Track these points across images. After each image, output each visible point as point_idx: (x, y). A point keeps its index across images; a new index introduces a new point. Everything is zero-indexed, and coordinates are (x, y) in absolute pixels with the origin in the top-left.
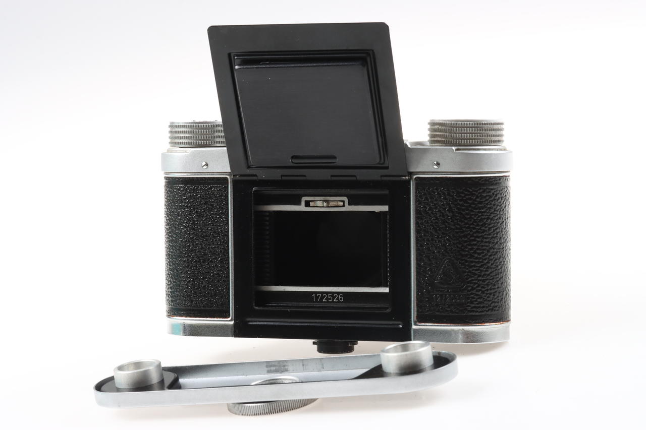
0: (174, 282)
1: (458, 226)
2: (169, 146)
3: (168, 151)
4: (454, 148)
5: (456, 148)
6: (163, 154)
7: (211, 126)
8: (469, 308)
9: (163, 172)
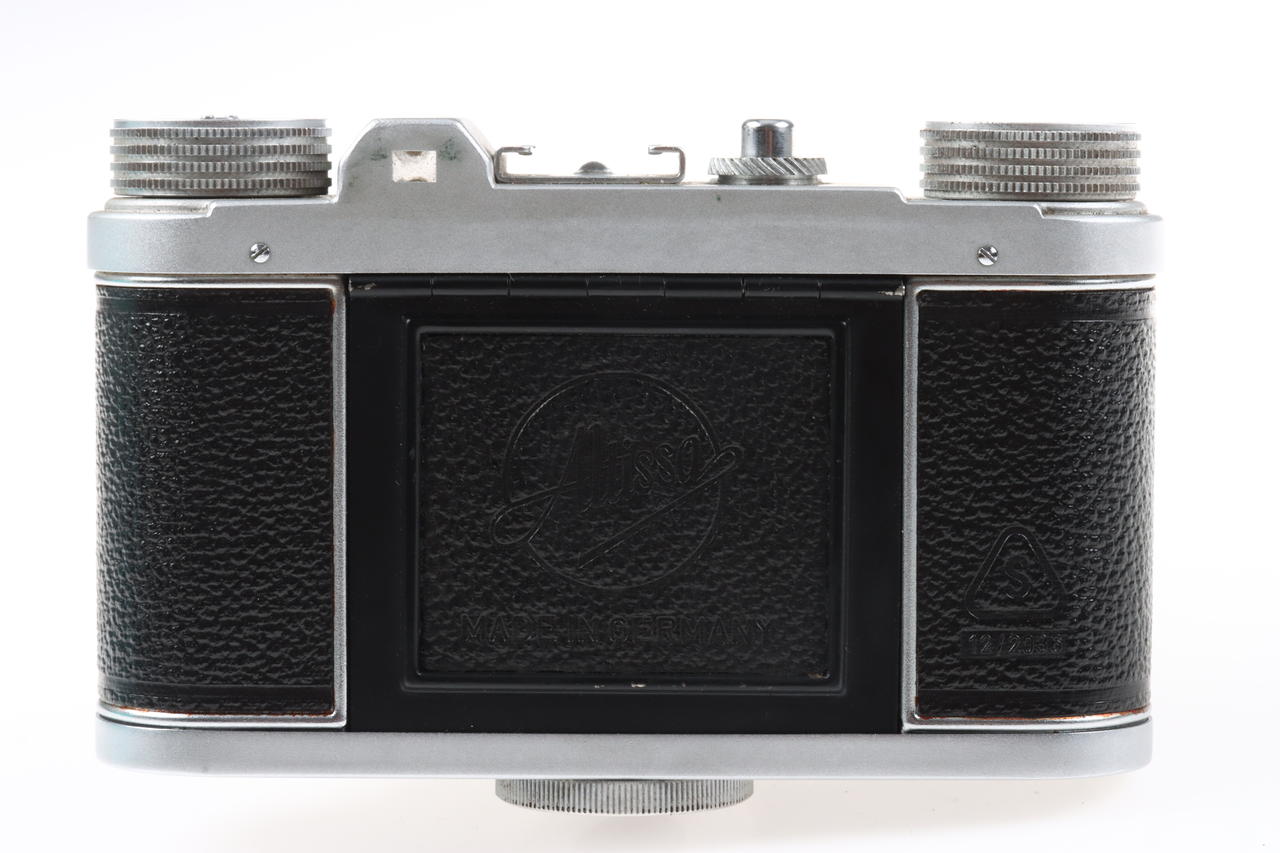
0: (148, 607)
1: (1048, 435)
2: (110, 193)
3: (110, 208)
4: (1038, 206)
5: (1045, 205)
6: (93, 219)
7: (238, 133)
8: (1074, 672)
9: (94, 272)
